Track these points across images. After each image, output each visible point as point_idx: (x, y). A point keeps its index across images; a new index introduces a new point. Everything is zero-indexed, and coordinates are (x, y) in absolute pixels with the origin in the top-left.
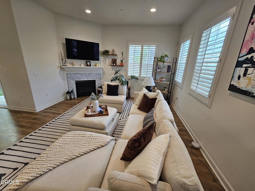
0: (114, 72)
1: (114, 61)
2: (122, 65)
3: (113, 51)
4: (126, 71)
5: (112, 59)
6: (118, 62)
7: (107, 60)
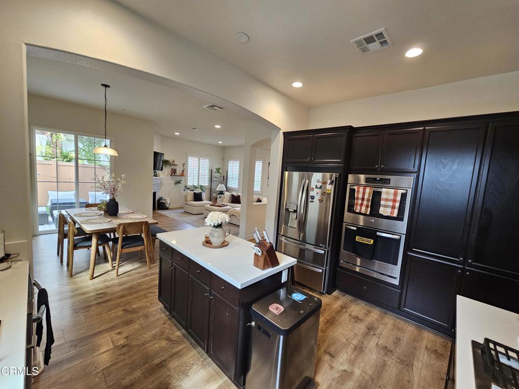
0: (173, 182)
1: (174, 172)
2: (182, 175)
3: (174, 161)
4: (186, 181)
5: (172, 169)
6: (179, 172)
7: (166, 169)
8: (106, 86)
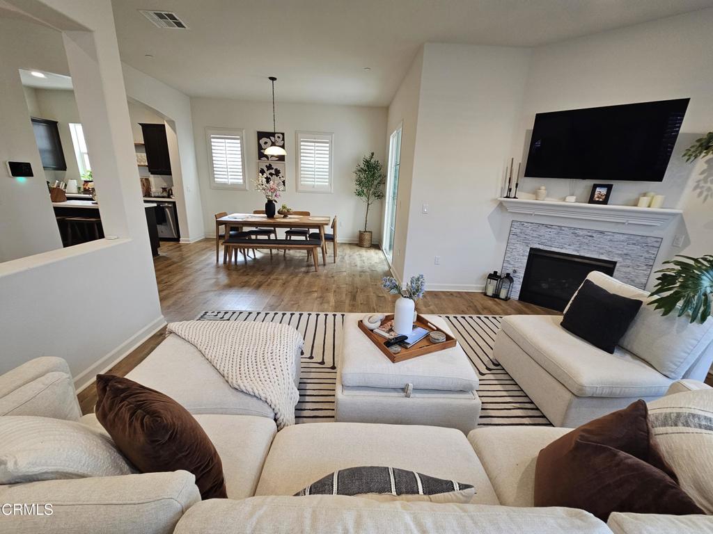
8: (273, 79)
